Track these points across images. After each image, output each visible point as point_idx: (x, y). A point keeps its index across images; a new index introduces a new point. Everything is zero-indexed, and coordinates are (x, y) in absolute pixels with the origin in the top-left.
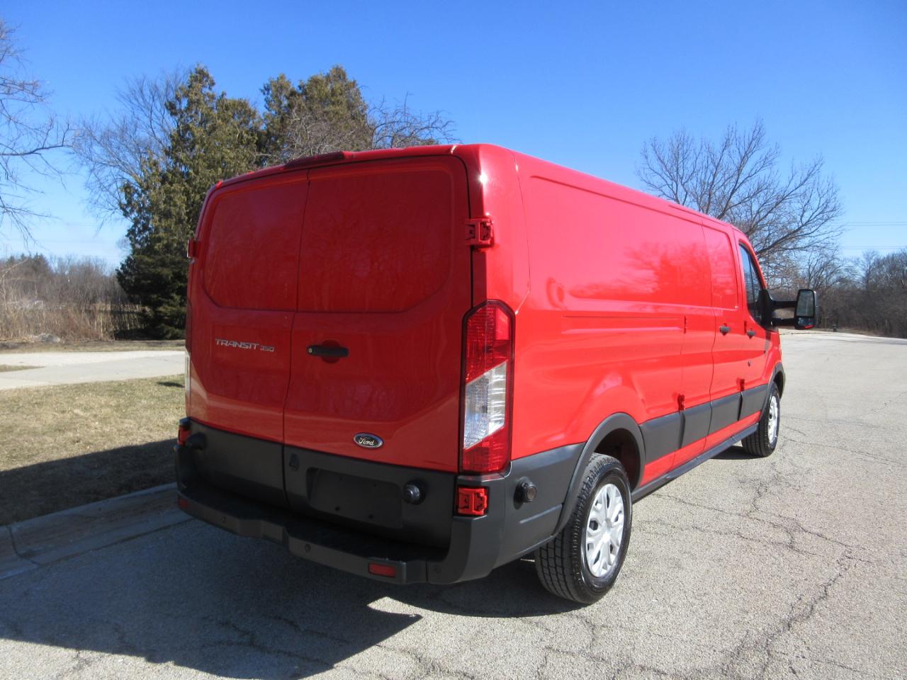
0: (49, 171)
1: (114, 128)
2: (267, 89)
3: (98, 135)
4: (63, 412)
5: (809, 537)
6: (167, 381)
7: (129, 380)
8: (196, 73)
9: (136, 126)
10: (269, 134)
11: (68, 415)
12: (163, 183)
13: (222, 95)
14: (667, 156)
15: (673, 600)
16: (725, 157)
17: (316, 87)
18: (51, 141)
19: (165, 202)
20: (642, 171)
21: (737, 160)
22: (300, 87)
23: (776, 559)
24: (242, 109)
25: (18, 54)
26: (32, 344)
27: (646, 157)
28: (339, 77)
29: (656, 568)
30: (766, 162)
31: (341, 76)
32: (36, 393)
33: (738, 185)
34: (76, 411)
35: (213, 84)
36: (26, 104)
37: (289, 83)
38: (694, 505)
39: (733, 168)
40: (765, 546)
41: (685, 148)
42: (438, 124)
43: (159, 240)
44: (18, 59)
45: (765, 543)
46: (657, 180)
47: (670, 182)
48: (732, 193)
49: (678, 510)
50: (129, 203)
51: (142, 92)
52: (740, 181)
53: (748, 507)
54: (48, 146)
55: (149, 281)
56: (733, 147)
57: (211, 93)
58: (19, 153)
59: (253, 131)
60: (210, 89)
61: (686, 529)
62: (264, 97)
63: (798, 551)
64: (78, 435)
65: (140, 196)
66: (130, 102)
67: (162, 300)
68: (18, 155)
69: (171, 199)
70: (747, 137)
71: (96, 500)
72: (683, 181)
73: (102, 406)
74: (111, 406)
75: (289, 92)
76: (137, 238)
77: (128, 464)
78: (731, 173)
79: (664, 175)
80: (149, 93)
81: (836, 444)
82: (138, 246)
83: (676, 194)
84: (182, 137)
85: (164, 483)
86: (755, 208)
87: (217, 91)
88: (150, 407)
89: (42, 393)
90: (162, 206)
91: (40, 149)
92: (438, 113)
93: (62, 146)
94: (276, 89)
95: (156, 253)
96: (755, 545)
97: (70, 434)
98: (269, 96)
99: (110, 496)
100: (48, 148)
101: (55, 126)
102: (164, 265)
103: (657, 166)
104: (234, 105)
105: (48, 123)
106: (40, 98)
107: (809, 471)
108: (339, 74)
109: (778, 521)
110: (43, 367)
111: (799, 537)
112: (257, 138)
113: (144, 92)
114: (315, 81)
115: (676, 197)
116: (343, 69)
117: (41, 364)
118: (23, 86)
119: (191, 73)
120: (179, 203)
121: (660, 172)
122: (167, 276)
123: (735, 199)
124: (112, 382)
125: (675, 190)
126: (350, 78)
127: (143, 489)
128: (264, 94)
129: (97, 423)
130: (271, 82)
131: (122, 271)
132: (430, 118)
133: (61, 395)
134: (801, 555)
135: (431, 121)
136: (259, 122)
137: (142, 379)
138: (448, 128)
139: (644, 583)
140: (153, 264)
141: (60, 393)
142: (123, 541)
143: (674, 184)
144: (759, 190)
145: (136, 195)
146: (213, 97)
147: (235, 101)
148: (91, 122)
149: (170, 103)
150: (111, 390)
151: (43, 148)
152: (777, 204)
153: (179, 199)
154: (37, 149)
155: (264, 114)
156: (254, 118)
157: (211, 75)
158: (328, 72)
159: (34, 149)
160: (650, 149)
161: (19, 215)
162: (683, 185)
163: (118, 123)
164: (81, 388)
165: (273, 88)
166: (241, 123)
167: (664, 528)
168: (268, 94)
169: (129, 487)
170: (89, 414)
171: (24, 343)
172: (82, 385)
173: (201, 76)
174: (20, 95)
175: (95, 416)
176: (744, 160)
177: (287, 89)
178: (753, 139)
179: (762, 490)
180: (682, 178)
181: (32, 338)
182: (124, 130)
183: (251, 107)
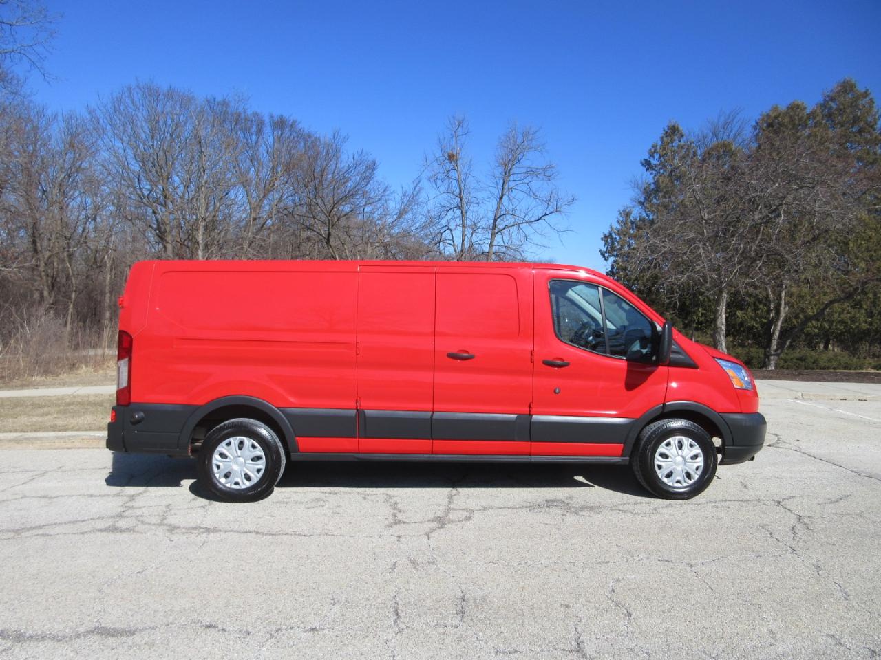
0: (551, 231)
2: (758, 124)
8: (669, 129)
18: (550, 209)
25: (540, 148)
31: (849, 89)
35: (682, 136)
36: (542, 183)
57: (680, 144)
58: (529, 221)
87: (686, 141)
91: (544, 215)
93: (556, 211)
100: (549, 214)
116: (852, 81)
119: (663, 130)
128: (754, 130)
130: (764, 116)
149: (646, 160)
159: (541, 216)
173: (672, 131)
177: (773, 116)
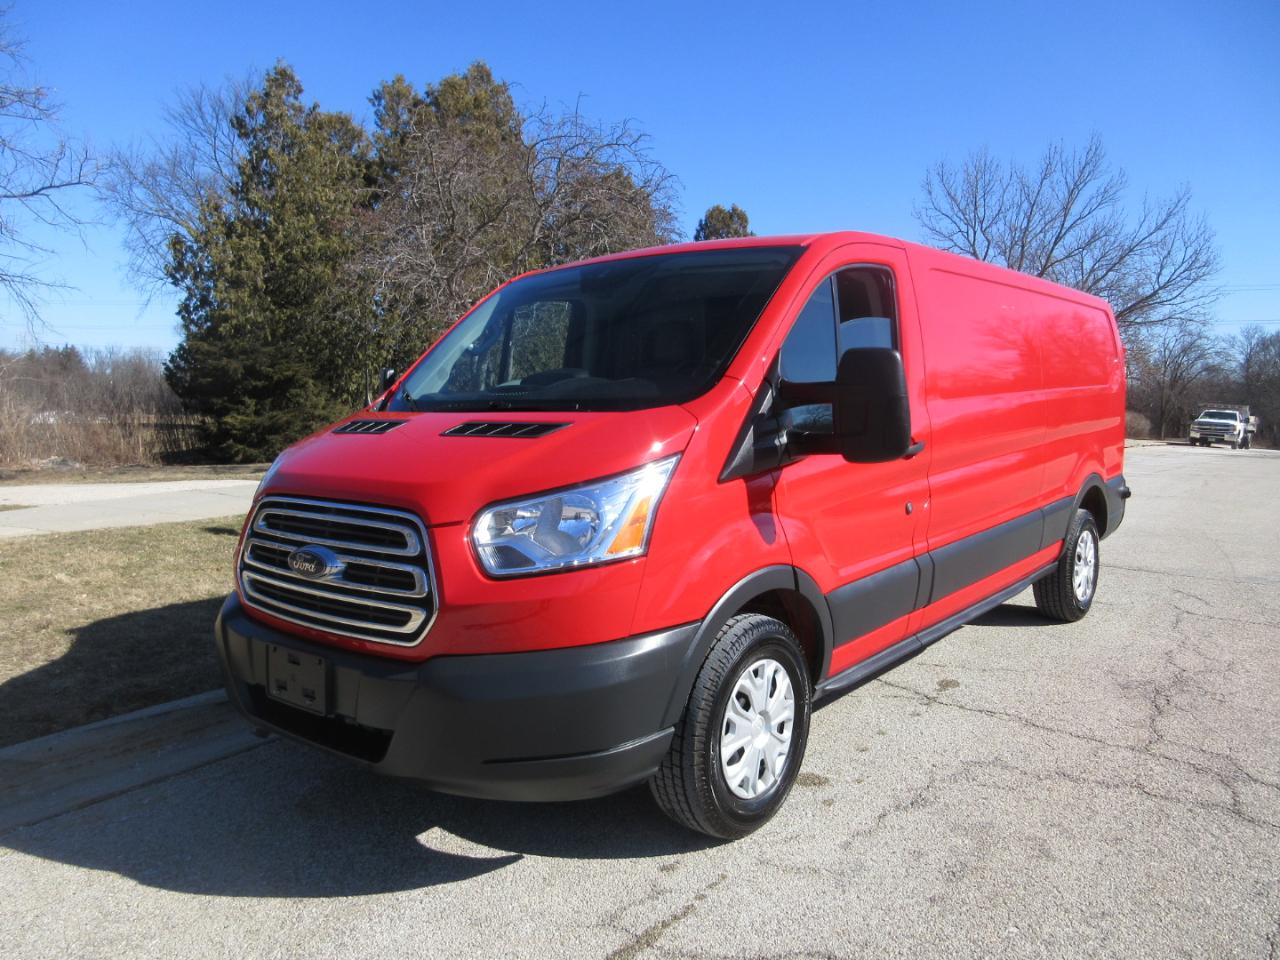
0: (60, 219)
1: (162, 162)
2: (378, 97)
3: (139, 171)
4: (41, 577)
5: (1264, 791)
6: (215, 525)
7: (157, 525)
8: (276, 73)
9: (194, 159)
10: (382, 163)
11: (45, 583)
12: (228, 235)
13: (314, 108)
14: (959, 190)
15: (1046, 929)
16: (1046, 189)
17: (453, 94)
18: (63, 176)
19: (232, 264)
20: (923, 212)
21: (1063, 193)
22: (428, 94)
23: (1217, 838)
24: (343, 128)
25: (13, 48)
26: (37, 472)
27: (930, 193)
28: (482, 77)
29: (1007, 857)
30: (1106, 196)
31: (485, 77)
32: (8, 547)
33: (1063, 232)
34: (61, 576)
35: (300, 91)
36: (27, 121)
37: (409, 87)
38: (1052, 730)
39: (1057, 207)
40: (1191, 811)
41: (987, 177)
42: (626, 140)
43: (226, 319)
44: (12, 55)
45: (1190, 806)
46: (945, 225)
47: (964, 228)
48: (1055, 243)
49: (1026, 740)
50: (180, 264)
51: (200, 109)
52: (1067, 225)
53: (1145, 734)
54: (57, 182)
55: (209, 380)
56: (1057, 176)
57: (297, 104)
58: (16, 193)
59: (359, 160)
60: (296, 98)
61: (1048, 777)
62: (374, 109)
63: (1251, 821)
64: (49, 616)
65: (195, 255)
66: (185, 124)
67: (230, 406)
68: (15, 197)
69: (241, 259)
70: (1077, 161)
71: (48, 731)
72: (984, 226)
73: (102, 568)
74: (117, 566)
75: (411, 101)
76: (193, 316)
77: (114, 666)
78: (1054, 213)
79: (955, 218)
80: (211, 110)
81: (1262, 619)
82: (193, 328)
83: (973, 245)
84: (255, 168)
85: (168, 699)
86: (1088, 265)
87: (306, 101)
88: (176, 568)
89: (17, 547)
90: (228, 269)
91: (47, 188)
92: (625, 123)
93: (79, 183)
94: (390, 98)
95: (221, 338)
96: (1175, 810)
97: (37, 615)
98: (381, 108)
99: (71, 724)
100: (58, 187)
101: (67, 153)
102: (230, 354)
103: (945, 205)
104: (330, 122)
105: (56, 148)
106: (46, 114)
107: (1230, 666)
108: (482, 75)
109: (1200, 760)
110: (35, 506)
111: (1246, 793)
112: (364, 171)
113: (204, 109)
114: (450, 86)
115: (974, 250)
116: (488, 67)
117: (35, 503)
118: (20, 96)
119: (268, 74)
120: (253, 264)
121: (950, 213)
122: (235, 370)
123: (1058, 253)
124: (130, 528)
125: (971, 238)
126: (497, 79)
127: (132, 710)
128: (374, 105)
129: (84, 596)
130: (384, 87)
131: (171, 365)
132: (614, 129)
133: (45, 551)
134: (1258, 828)
135: (616, 136)
136: (368, 146)
137: (177, 524)
138: (641, 144)
139: (987, 890)
140: (215, 353)
141: (45, 547)
142: (81, 807)
143: (971, 232)
144: (1094, 238)
145: (189, 255)
146: (300, 110)
147: (332, 116)
148: (129, 154)
149: (237, 118)
150: (125, 542)
151: (51, 187)
152: (1122, 258)
153: (254, 259)
154: (43, 189)
155: (373, 135)
156: (360, 140)
157: (297, 78)
158: (466, 72)
159: (38, 188)
160: (936, 180)
161: (20, 286)
162: (983, 232)
163: (167, 153)
164: (78, 539)
165: (387, 96)
166: (341, 148)
167: (1007, 775)
168: (379, 105)
169: (105, 709)
170: (77, 580)
171: (24, 471)
172: (83, 533)
173: (282, 78)
174: (18, 108)
175: (87, 583)
176: (1072, 194)
177: (407, 98)
178: (1087, 164)
179: (1162, 702)
180: (982, 222)
181: (37, 463)
182: (176, 163)
183: (355, 124)
